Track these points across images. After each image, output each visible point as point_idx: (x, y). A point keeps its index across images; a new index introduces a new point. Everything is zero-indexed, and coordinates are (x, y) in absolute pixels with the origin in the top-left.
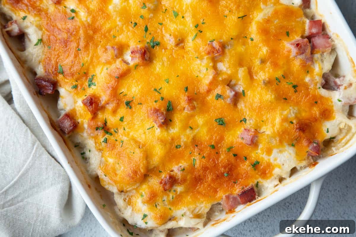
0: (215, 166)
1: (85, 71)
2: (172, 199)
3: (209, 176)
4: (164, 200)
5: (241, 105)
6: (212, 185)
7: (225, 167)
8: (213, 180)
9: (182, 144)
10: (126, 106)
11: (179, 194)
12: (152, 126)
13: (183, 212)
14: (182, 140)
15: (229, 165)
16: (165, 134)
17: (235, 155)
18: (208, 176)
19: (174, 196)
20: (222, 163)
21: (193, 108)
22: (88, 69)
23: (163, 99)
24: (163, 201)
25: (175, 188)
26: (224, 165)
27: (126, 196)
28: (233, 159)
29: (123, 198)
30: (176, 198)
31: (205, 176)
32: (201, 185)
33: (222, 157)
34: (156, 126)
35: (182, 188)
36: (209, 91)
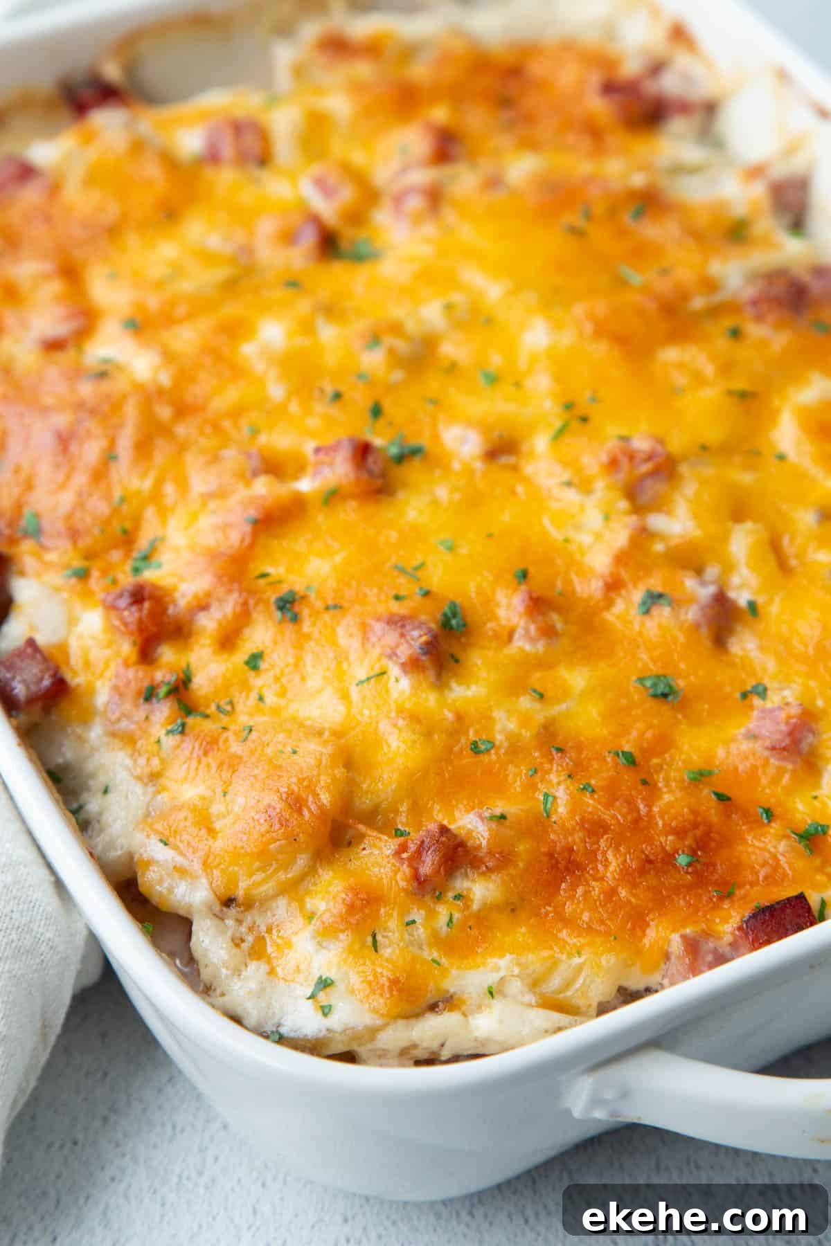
0: (639, 825)
1: (128, 525)
2: (445, 928)
3: (610, 855)
4: (414, 922)
5: (745, 645)
6: (623, 893)
7: (680, 833)
8: (627, 875)
9: (499, 738)
10: (279, 614)
11: (479, 910)
12: (377, 670)
13: (492, 979)
14: (498, 727)
15: (695, 825)
16: (430, 699)
17: (722, 798)
18: (604, 853)
19: (457, 916)
20: (666, 817)
21: (549, 632)
22: (137, 520)
23: (427, 594)
24: (408, 924)
25: (461, 884)
26: (674, 824)
27: (243, 929)
28: (711, 809)
29: (230, 934)
30: (466, 926)
31: (592, 855)
32: (573, 887)
33: (667, 798)
34: (394, 670)
35: (491, 885)
36: (614, 586)
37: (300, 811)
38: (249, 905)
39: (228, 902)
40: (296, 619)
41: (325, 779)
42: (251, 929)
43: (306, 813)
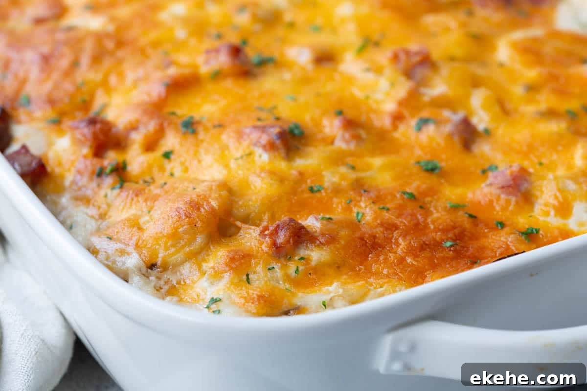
0: (417, 228)
1: (86, 97)
2: (294, 274)
3: (400, 240)
4: (273, 268)
5: (482, 148)
6: (409, 260)
7: (445, 231)
8: (411, 251)
9: (326, 185)
10: (184, 130)
11: (316, 265)
12: (247, 152)
13: (326, 298)
14: (326, 179)
15: (454, 228)
16: (282, 165)
17: (471, 216)
18: (397, 240)
19: (301, 268)
20: (436, 224)
21: (357, 138)
23: (278, 119)
24: (269, 269)
25: (303, 252)
26: (441, 227)
27: (162, 282)
28: (465, 221)
30: (308, 273)
31: (388, 240)
32: (378, 256)
33: (436, 215)
34: (259, 151)
35: (324, 253)
36: (398, 118)
37: (198, 209)
38: (165, 268)
39: (152, 266)
40: (194, 132)
41: (215, 195)
42: (166, 283)
43: (202, 210)
